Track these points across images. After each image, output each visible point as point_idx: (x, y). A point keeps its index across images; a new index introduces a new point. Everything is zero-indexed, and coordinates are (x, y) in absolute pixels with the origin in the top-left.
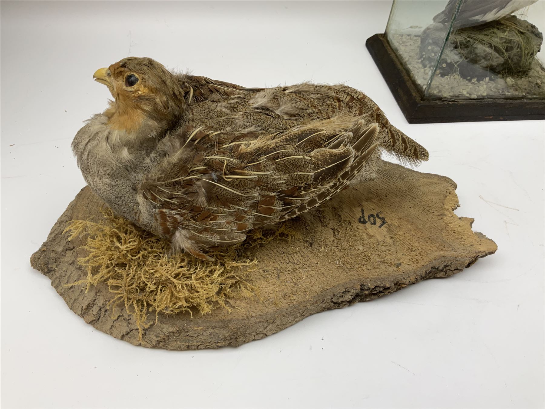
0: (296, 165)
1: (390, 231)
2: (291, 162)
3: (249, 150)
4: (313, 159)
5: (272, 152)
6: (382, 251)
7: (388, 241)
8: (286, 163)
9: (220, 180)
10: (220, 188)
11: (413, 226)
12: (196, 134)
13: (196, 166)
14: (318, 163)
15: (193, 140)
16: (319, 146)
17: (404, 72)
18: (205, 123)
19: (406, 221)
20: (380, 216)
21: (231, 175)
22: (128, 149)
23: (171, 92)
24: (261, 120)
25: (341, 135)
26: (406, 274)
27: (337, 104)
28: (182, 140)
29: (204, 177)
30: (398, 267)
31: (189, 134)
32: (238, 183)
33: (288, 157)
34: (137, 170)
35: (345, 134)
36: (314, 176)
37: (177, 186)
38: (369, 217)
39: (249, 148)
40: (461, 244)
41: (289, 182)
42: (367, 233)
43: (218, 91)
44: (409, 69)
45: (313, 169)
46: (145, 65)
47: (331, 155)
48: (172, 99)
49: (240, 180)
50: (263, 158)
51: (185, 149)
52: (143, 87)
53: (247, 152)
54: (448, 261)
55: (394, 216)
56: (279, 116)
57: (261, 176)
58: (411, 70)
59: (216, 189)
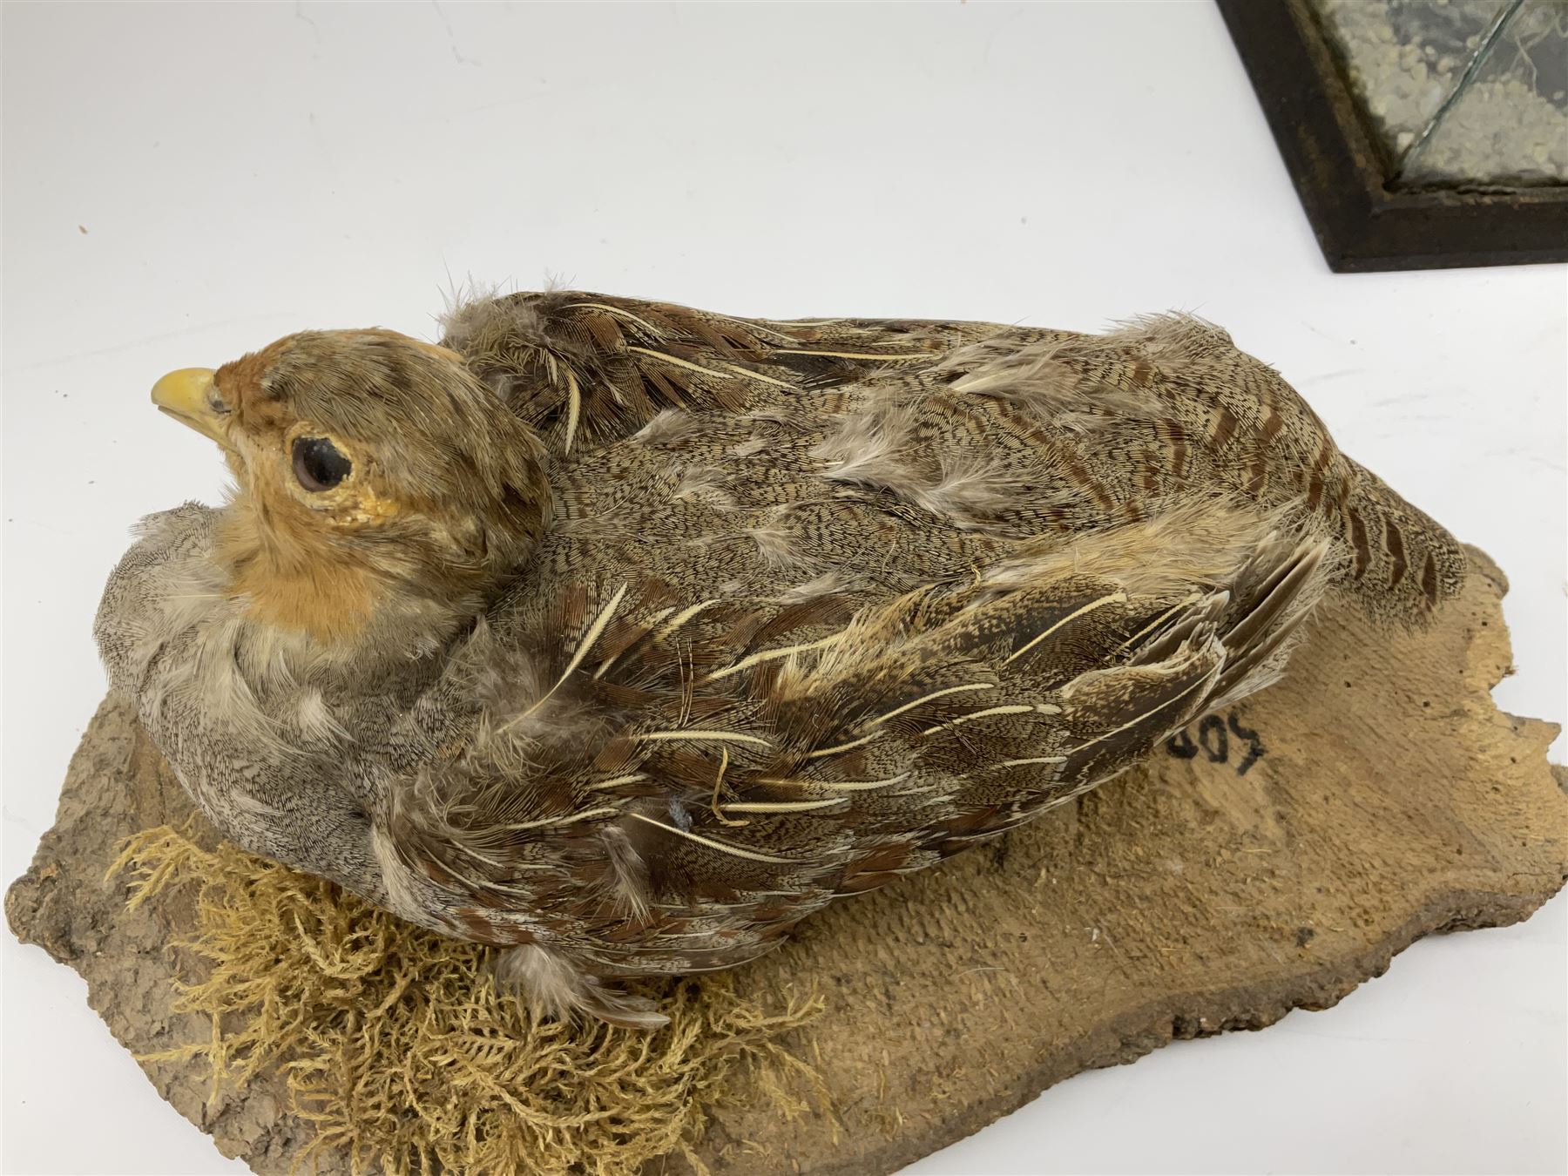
0: (1000, 738)
1: (1277, 791)
2: (981, 731)
3: (817, 683)
4: (1070, 710)
5: (910, 697)
6: (1249, 880)
7: (1268, 834)
8: (964, 740)
9: (701, 820)
10: (700, 850)
11: (1356, 763)
12: (601, 637)
13: (603, 776)
14: (1084, 724)
15: (591, 662)
16: (1096, 661)
17: (1326, 56)
18: (635, 563)
19: (1333, 744)
20: (1243, 723)
21: (743, 802)
22: (324, 695)
23: (496, 491)
24: (862, 542)
25: (1185, 609)
26: (1329, 971)
27: (1170, 452)
28: (547, 664)
29: (638, 806)
30: (1301, 943)
31: (574, 639)
32: (775, 832)
33: (973, 716)
34: (364, 755)
35: (1200, 605)
36: (1064, 765)
37: (529, 847)
38: (1203, 730)
39: (814, 675)
40: (1515, 837)
41: (968, 798)
42: (1196, 796)
43: (683, 394)
44: (1346, 47)
45: (1063, 745)
46: (375, 394)
47: (1139, 685)
48: (503, 518)
49: (780, 818)
50: (874, 726)
51: (557, 702)
52: (373, 498)
53: (807, 699)
54: (1469, 908)
55: (1290, 722)
56: (934, 519)
57: (865, 796)
58: (1354, 53)
59: (687, 854)
